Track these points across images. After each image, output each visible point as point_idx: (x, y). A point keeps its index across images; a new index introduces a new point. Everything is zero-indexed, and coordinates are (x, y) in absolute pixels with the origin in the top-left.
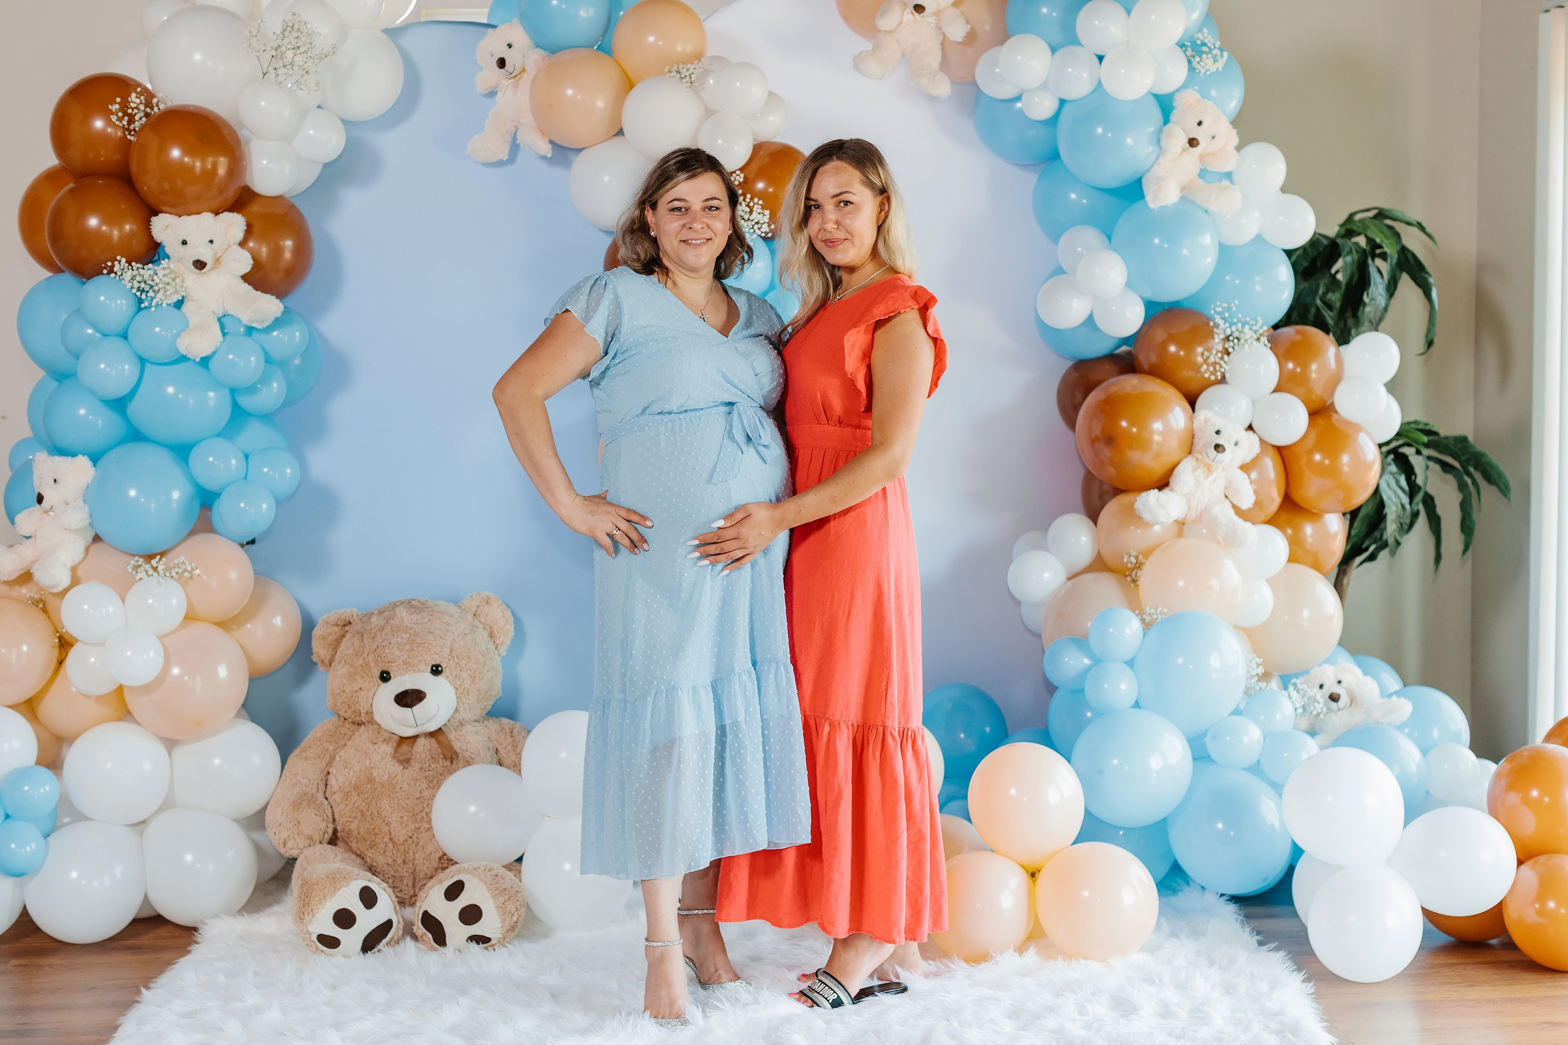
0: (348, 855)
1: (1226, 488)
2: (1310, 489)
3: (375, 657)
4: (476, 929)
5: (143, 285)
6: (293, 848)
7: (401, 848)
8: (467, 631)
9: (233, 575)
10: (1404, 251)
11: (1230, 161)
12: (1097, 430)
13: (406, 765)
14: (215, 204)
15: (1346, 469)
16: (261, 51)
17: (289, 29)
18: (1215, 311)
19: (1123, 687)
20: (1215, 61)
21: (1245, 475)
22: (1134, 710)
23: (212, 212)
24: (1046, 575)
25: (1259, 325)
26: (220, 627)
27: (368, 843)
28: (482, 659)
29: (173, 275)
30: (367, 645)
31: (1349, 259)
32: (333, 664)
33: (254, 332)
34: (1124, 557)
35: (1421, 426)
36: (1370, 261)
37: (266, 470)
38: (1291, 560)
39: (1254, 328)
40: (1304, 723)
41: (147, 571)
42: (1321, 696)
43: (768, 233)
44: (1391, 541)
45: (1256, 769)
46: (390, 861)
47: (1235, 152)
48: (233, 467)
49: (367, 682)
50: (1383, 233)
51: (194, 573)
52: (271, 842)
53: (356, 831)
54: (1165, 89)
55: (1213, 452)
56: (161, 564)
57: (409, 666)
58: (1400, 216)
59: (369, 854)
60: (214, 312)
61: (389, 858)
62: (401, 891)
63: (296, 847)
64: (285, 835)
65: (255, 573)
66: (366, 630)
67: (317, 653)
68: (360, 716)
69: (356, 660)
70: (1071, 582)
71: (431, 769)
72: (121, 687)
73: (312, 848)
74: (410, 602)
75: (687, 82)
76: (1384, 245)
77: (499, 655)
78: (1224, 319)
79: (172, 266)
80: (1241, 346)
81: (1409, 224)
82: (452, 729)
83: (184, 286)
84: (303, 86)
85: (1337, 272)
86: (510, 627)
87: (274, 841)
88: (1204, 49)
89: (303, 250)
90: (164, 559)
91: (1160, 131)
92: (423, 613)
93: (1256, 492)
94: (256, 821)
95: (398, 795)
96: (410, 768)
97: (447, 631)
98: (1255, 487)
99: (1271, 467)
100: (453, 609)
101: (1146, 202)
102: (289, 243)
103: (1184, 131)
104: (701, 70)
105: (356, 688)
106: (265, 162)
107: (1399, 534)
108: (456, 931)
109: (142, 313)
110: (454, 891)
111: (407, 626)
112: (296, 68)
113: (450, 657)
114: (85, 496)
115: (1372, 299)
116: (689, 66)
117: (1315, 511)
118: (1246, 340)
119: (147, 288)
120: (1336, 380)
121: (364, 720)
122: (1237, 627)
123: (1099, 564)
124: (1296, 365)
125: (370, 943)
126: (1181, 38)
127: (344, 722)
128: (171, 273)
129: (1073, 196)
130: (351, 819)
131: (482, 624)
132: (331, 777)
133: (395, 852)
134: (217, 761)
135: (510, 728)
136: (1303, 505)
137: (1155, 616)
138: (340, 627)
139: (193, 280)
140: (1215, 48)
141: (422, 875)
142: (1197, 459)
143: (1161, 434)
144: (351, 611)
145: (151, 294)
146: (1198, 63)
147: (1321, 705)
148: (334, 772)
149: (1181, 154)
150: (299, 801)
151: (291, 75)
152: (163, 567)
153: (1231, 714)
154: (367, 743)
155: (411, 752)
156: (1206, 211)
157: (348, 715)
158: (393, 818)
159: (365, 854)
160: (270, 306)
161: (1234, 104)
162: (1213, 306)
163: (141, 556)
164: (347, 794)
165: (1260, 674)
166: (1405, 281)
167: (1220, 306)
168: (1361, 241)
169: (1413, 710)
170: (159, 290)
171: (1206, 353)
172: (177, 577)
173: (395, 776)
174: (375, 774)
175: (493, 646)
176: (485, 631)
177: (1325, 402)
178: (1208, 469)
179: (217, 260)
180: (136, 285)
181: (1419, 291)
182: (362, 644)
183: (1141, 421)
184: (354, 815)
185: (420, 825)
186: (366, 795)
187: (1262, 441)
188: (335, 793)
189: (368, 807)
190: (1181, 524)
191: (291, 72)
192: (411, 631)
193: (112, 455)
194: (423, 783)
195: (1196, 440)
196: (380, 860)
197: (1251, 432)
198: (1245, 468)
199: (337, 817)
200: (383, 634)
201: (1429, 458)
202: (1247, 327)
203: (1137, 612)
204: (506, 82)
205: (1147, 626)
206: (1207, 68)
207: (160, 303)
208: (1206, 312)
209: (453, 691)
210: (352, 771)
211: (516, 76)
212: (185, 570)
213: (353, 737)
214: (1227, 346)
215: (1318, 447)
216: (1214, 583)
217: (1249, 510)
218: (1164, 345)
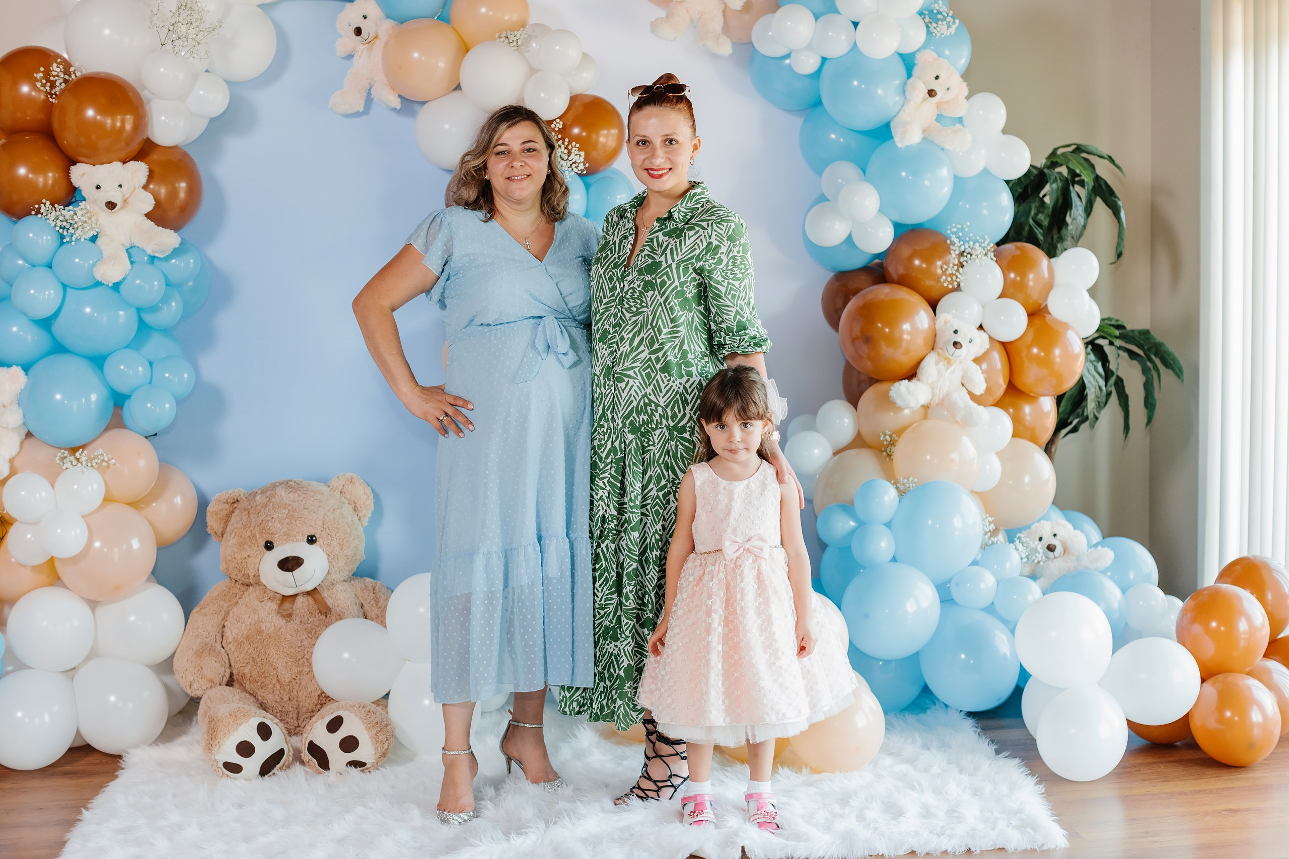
0: (244, 694)
1: (962, 378)
2: (1030, 376)
3: (260, 530)
4: (354, 756)
5: (64, 224)
6: (198, 689)
7: (287, 688)
8: (336, 507)
9: (142, 463)
10: (1097, 178)
11: (961, 108)
12: (857, 331)
13: (289, 619)
14: (123, 154)
15: (1058, 360)
16: (161, 27)
17: (183, 7)
18: (951, 231)
19: (883, 544)
20: (949, 27)
21: (978, 367)
22: (893, 564)
23: (120, 161)
24: (816, 451)
25: (987, 242)
26: (132, 507)
27: (259, 684)
28: (349, 530)
29: (89, 215)
30: (253, 520)
31: (1055, 186)
32: (225, 536)
33: (155, 260)
34: (880, 437)
35: (1113, 322)
36: (1071, 188)
37: (167, 375)
38: (1015, 435)
39: (983, 245)
40: (1027, 570)
41: (71, 462)
42: (1041, 547)
43: (584, 170)
44: (1091, 416)
45: (990, 609)
46: (278, 699)
47: (965, 100)
48: (141, 373)
49: (254, 551)
50: (1081, 165)
51: (110, 462)
52: (179, 684)
53: (249, 675)
54: (908, 49)
55: (952, 348)
56: (82, 455)
57: (288, 537)
58: (1094, 150)
59: (260, 693)
60: (123, 245)
61: (277, 696)
62: (287, 723)
63: (200, 689)
64: (190, 678)
65: (159, 461)
66: (252, 507)
67: (211, 527)
68: (249, 578)
69: (244, 532)
70: (837, 457)
71: (309, 622)
72: (52, 559)
73: (213, 689)
74: (287, 483)
75: (514, 46)
76: (1082, 175)
77: (362, 525)
78: (958, 237)
79: (88, 207)
80: (972, 260)
81: (1101, 157)
82: (325, 588)
83: (98, 223)
84: (195, 55)
85: (1044, 196)
86: (371, 502)
87: (181, 684)
88: (939, 16)
89: (194, 191)
90: (85, 452)
91: (905, 84)
92: (298, 492)
93: (986, 380)
94: (166, 666)
95: (283, 645)
96: (292, 622)
97: (320, 506)
98: (986, 376)
99: (998, 360)
100: (323, 488)
101: (894, 142)
102: (183, 185)
103: (924, 83)
104: (526, 36)
105: (245, 555)
106: (163, 118)
107: (1097, 411)
108: (337, 758)
109: (64, 246)
110: (335, 725)
111: (286, 504)
112: (190, 41)
113: (322, 529)
114: (19, 399)
115: (1073, 219)
116: (516, 32)
117: (1032, 395)
118: (977, 256)
119: (68, 226)
120: (1049, 287)
121: (252, 582)
122: (973, 492)
123: (859, 442)
124: (1017, 274)
125: (266, 769)
126: (922, 7)
127: (235, 583)
128: (87, 213)
129: (833, 136)
130: (245, 665)
131: (348, 500)
132: (226, 630)
133: (282, 691)
134: (132, 618)
135: (372, 586)
136: (1023, 389)
137: (908, 485)
138: (229, 504)
139: (105, 218)
140: (948, 16)
141: (304, 710)
142: (939, 354)
143: (909, 333)
144: (239, 491)
145: (71, 231)
146: (935, 28)
147: (1041, 554)
148: (229, 625)
149: (922, 102)
150: (201, 650)
151: (186, 46)
152: (86, 458)
153: (970, 565)
154: (256, 601)
155: (292, 608)
156: (943, 149)
157: (239, 578)
158: (280, 663)
159: (257, 693)
160: (169, 238)
161: (963, 62)
162: (949, 227)
163: (66, 449)
164: (240, 644)
165: (992, 530)
166: (1099, 203)
167: (955, 227)
168: (1063, 170)
169: (1115, 557)
170: (77, 228)
171: (945, 266)
172: (97, 466)
173: (280, 629)
174: (263, 627)
175: (357, 518)
176: (350, 506)
177: (1040, 305)
178: (948, 362)
179: (125, 201)
180: (59, 223)
181: (1110, 211)
182: (249, 519)
183: (894, 323)
184: (246, 661)
185: (302, 668)
186: (256, 645)
187: (990, 338)
188: (230, 643)
189: (258, 655)
190: (926, 407)
191: (186, 44)
192: (290, 508)
193: (40, 365)
194: (303, 634)
195: (937, 339)
196: (270, 698)
197: (983, 331)
198: (977, 361)
199: (232, 663)
200: (266, 511)
201: (1120, 348)
202: (977, 244)
203: (893, 481)
204: (361, 47)
205: (901, 493)
206: (942, 32)
207: (79, 238)
208: (943, 231)
209: (325, 557)
210: (244, 625)
211: (370, 42)
212: (103, 461)
213: (243, 597)
214: (961, 260)
215: (1036, 342)
216: (954, 456)
217: (982, 395)
218: (910, 259)
